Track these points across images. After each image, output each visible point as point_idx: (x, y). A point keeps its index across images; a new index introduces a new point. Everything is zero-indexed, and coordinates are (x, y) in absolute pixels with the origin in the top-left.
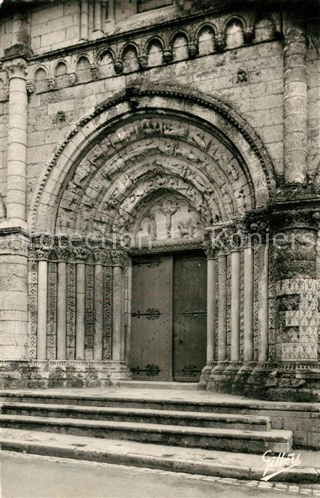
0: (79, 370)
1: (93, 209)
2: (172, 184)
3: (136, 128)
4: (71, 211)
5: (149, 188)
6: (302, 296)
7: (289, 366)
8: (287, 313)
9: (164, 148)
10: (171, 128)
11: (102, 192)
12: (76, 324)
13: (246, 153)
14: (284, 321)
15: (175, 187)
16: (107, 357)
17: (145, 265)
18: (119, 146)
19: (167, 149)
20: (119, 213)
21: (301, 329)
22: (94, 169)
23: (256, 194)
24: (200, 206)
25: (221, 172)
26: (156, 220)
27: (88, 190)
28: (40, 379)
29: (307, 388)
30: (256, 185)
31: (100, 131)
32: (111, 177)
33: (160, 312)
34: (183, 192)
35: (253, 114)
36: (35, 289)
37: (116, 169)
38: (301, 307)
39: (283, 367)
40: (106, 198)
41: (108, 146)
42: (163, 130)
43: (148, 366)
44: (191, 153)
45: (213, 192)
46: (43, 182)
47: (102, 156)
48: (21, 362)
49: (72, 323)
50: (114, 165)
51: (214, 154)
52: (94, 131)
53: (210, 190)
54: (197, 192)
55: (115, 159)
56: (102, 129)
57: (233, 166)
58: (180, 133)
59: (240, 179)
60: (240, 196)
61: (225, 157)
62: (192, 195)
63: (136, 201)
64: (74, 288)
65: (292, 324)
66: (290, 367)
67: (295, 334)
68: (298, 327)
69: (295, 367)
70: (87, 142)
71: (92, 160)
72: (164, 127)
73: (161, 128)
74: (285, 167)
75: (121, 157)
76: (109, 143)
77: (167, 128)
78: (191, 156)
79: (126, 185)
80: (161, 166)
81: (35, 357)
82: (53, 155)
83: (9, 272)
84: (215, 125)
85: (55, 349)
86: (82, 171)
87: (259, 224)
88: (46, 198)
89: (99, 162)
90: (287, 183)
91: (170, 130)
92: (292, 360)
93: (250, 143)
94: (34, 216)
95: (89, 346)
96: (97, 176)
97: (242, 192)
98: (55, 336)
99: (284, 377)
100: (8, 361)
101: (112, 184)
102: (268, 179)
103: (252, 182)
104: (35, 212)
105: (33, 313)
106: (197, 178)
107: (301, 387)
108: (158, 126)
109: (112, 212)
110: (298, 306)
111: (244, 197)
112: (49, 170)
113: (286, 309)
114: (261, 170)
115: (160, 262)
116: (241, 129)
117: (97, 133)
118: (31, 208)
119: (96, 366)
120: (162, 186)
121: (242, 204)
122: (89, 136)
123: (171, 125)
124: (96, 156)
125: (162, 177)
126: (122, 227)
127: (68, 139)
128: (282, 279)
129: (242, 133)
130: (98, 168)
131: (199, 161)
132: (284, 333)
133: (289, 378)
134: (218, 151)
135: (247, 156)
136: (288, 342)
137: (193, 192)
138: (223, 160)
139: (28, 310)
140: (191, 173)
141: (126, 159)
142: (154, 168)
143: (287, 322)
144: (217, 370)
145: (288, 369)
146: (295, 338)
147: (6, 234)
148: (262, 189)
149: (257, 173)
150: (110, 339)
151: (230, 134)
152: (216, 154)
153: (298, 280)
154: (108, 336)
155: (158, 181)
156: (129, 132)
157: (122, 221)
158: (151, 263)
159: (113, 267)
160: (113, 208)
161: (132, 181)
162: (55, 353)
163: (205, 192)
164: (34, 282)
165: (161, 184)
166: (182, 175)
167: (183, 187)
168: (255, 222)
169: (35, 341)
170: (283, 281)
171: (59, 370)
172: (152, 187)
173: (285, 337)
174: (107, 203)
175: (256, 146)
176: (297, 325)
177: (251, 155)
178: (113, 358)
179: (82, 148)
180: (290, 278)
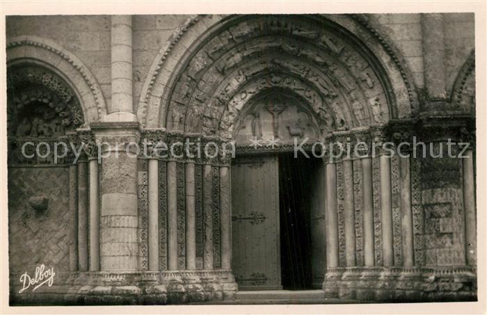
0: (194, 282)
1: (203, 104)
2: (289, 83)
3: (261, 24)
4: (183, 105)
5: (263, 86)
6: (453, 204)
7: (446, 271)
8: (441, 220)
9: (288, 48)
10: (301, 29)
11: (215, 87)
12: (186, 231)
13: (387, 64)
14: (439, 228)
15: (292, 87)
16: (218, 266)
17: (246, 165)
18: (238, 41)
19: (292, 49)
20: (228, 110)
21: (455, 235)
22: (211, 61)
23: (398, 104)
24: (319, 108)
25: (352, 78)
26: (261, 118)
27: (202, 84)
28: (158, 294)
29: (465, 291)
30: (397, 95)
31: (224, 23)
32: (225, 72)
33: (266, 216)
34: (301, 93)
35: (391, 27)
36: (146, 191)
37: (233, 64)
38: (454, 215)
39: (440, 272)
40: (217, 94)
41: (229, 40)
42: (292, 30)
43: (253, 275)
44: (318, 56)
45: (337, 96)
46: (156, 73)
47: (221, 49)
48: (135, 274)
49: (183, 230)
50: (231, 60)
51: (346, 60)
52: (218, 23)
53: (334, 94)
54: (316, 94)
55: (233, 53)
56: (226, 21)
57: (368, 74)
58: (311, 35)
59: (375, 88)
60: (376, 104)
61: (359, 65)
62: (310, 97)
63: (248, 98)
64: (184, 189)
65: (447, 231)
66: (448, 272)
67: (449, 240)
68: (451, 233)
69: (451, 272)
70: (209, 33)
71: (210, 52)
72: (294, 27)
73: (289, 28)
74: (425, 80)
75: (238, 52)
76: (231, 37)
77: (296, 29)
78: (318, 59)
79: (240, 80)
80: (279, 64)
81: (147, 268)
82: (169, 43)
83: (123, 172)
84: (354, 33)
85: (166, 258)
86: (198, 64)
87: (402, 134)
88: (160, 90)
89: (217, 55)
90: (431, 97)
91: (299, 31)
92: (448, 265)
93: (391, 55)
94: (145, 109)
95: (200, 254)
96: (211, 69)
97: (377, 100)
98: (166, 245)
99: (443, 281)
100: (123, 274)
101: (224, 79)
102: (409, 91)
103: (393, 93)
104: (145, 104)
105: (144, 218)
106: (321, 81)
107: (460, 290)
108: (286, 26)
109: (222, 109)
110: (450, 213)
111: (380, 105)
112: (163, 60)
113: (440, 217)
114: (402, 81)
115: (264, 163)
116: (382, 40)
117: (221, 25)
118: (142, 99)
119: (209, 276)
120: (277, 85)
121: (379, 113)
122: (211, 27)
123: (300, 26)
124: (215, 48)
125: (276, 75)
126: (231, 124)
127: (187, 28)
128: (434, 187)
129: (383, 45)
130: (214, 61)
131: (325, 65)
132: (438, 240)
133: (448, 282)
134: (351, 58)
135: (388, 67)
136: (443, 247)
137: (312, 93)
138: (357, 67)
139: (139, 215)
140: (313, 75)
141: (245, 54)
142: (271, 65)
143: (441, 229)
144: (348, 276)
145: (446, 273)
146: (448, 244)
147: (119, 129)
148: (403, 100)
149: (398, 84)
150: (219, 245)
151: (369, 44)
152: (349, 61)
153: (449, 189)
154: (218, 242)
155: (273, 80)
156: (253, 27)
157: (231, 118)
158: (253, 163)
159: (220, 167)
160: (224, 104)
161: (246, 77)
162: (166, 262)
163: (328, 96)
164: (145, 183)
165: (276, 83)
166: (303, 76)
167: (300, 88)
168: (398, 132)
169: (146, 250)
170: (435, 190)
171: (173, 282)
172: (266, 85)
173: (440, 243)
174: (218, 98)
175: (396, 58)
176: (451, 231)
177: (391, 67)
178: (223, 267)
179: (202, 39)
180: (442, 187)
